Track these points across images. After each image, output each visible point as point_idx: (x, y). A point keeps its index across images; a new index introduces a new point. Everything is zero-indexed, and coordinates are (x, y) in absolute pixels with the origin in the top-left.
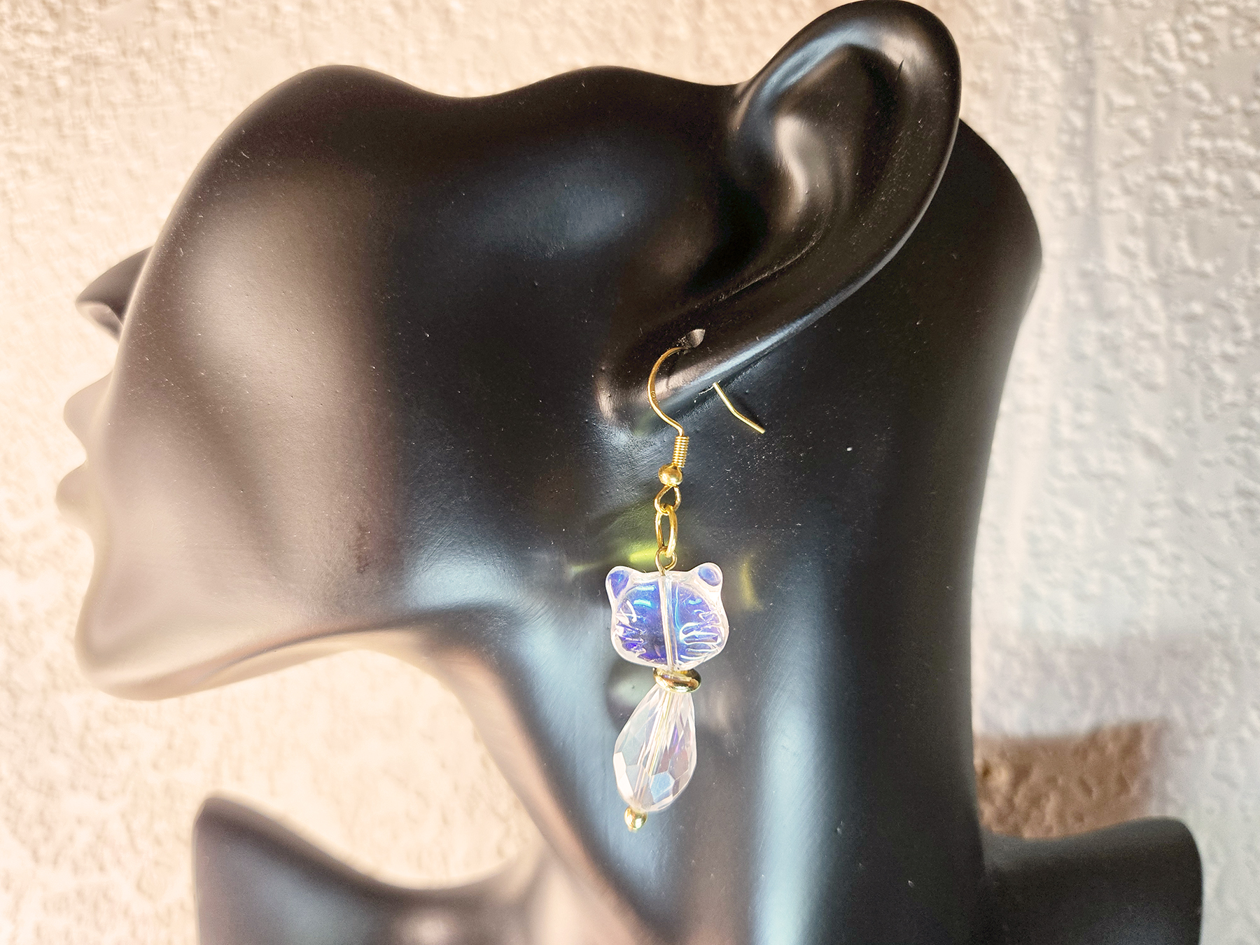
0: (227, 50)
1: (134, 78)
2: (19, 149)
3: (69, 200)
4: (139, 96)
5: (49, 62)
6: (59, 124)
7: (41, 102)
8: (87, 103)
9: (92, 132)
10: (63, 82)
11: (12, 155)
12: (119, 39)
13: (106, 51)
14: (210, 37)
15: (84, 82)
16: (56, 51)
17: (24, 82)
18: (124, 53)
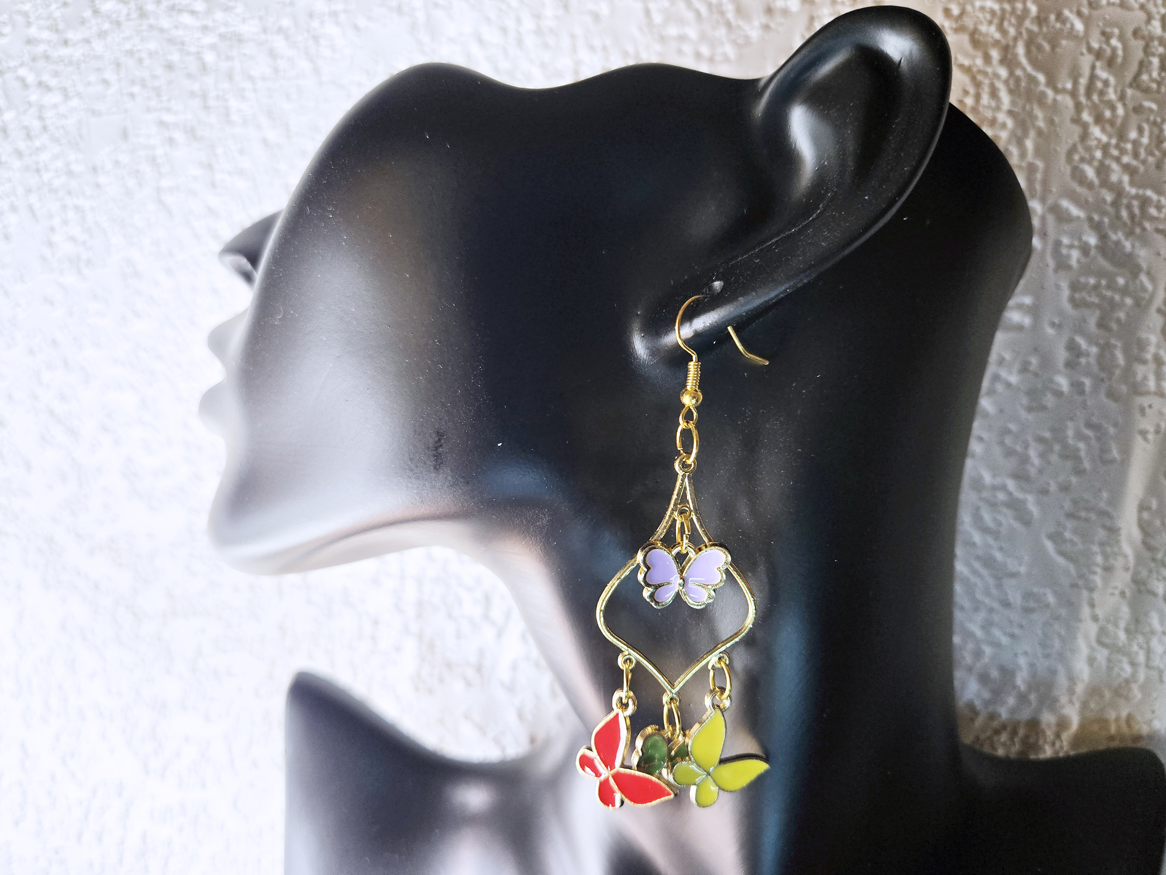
0: (356, 28)
1: (273, 54)
2: (168, 118)
3: (210, 167)
4: (276, 70)
5: (198, 39)
6: (204, 97)
7: (189, 76)
8: (230, 77)
9: (234, 103)
10: (209, 57)
11: (162, 124)
12: (261, 18)
13: (249, 29)
14: (342, 17)
15: (229, 58)
16: (205, 29)
17: (175, 57)
18: (265, 31)
